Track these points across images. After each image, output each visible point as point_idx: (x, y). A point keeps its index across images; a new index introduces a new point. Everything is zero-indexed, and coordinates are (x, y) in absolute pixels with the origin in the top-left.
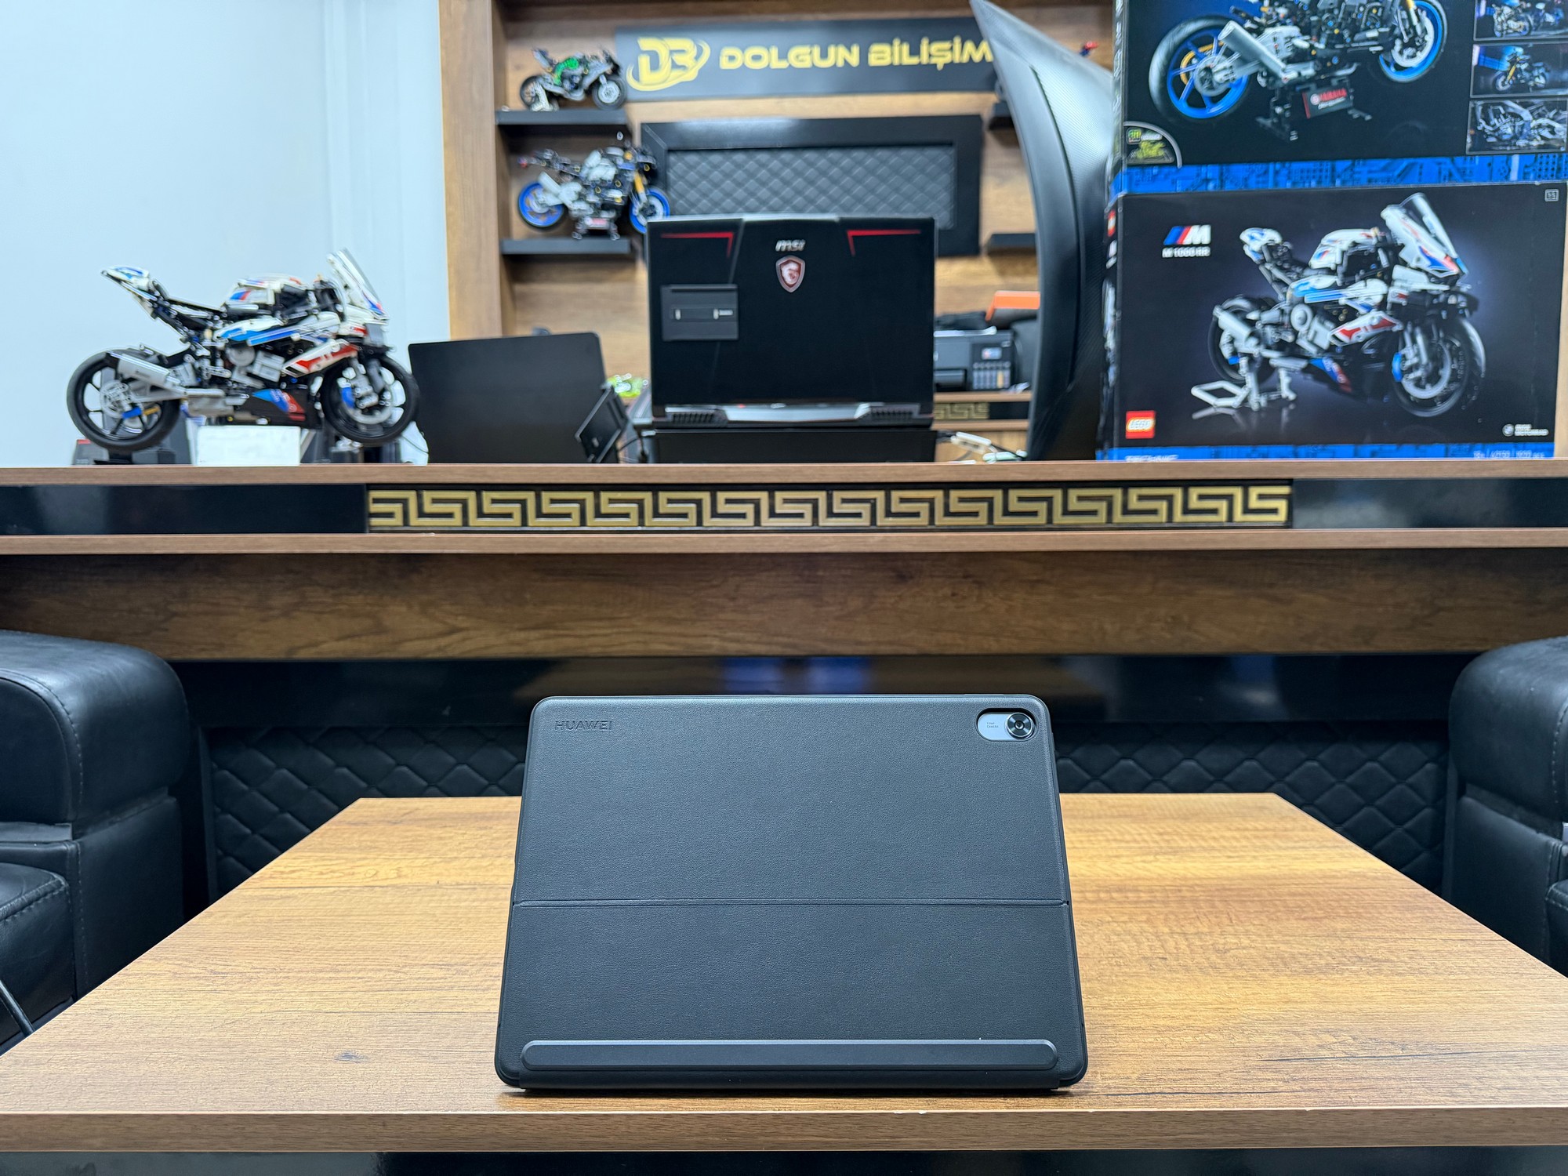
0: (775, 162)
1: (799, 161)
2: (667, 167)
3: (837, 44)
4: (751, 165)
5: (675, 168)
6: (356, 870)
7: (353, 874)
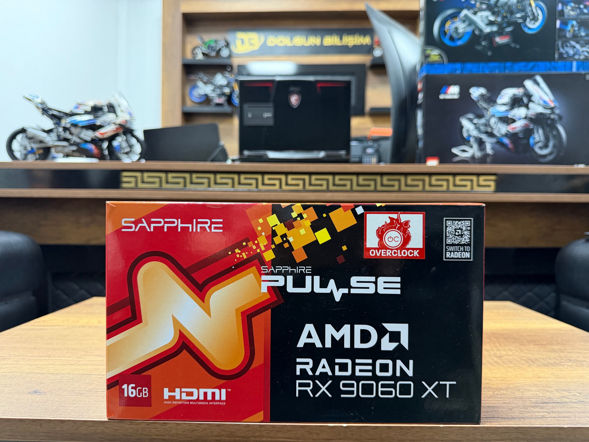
3: (312, 36)
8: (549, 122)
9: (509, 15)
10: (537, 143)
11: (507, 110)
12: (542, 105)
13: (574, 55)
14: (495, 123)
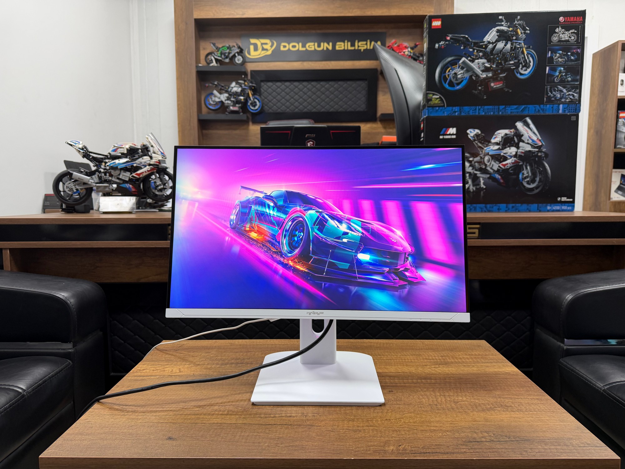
0: (301, 85)
1: (310, 85)
2: (260, 87)
3: (324, 43)
4: (292, 86)
5: (263, 88)
6: (166, 369)
7: (164, 371)
8: (537, 159)
9: (503, 62)
10: (526, 178)
11: (499, 149)
12: (531, 143)
13: (561, 98)
14: (489, 161)
